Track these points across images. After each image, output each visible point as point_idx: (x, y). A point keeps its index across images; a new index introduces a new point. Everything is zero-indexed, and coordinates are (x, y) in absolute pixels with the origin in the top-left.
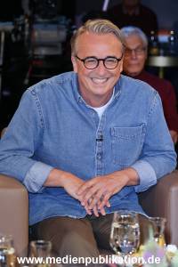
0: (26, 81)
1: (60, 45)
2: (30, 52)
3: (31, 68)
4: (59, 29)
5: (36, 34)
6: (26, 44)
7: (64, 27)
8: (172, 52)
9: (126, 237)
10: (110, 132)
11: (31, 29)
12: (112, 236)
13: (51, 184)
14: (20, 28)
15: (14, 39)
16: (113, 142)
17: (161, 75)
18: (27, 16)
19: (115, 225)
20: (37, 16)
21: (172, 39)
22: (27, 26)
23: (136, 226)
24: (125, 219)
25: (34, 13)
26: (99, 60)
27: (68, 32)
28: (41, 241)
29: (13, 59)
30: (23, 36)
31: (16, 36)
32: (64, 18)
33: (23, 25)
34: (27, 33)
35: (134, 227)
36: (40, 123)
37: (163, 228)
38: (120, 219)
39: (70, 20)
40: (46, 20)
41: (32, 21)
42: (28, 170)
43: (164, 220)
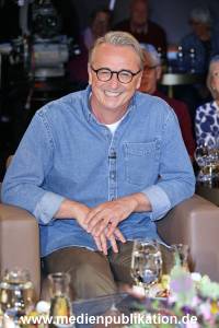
0: (28, 106)
1: (62, 66)
2: (30, 74)
3: (31, 92)
4: (60, 49)
5: (36, 55)
6: (25, 66)
7: (65, 46)
8: (181, 69)
9: (148, 266)
10: (123, 149)
11: (31, 50)
12: (133, 266)
13: (62, 215)
14: (18, 50)
15: (12, 61)
16: (127, 159)
17: (171, 94)
18: (25, 37)
19: (136, 253)
20: (36, 36)
21: (181, 55)
22: (26, 47)
23: (158, 254)
24: (146, 247)
25: (33, 33)
26: (112, 73)
27: (70, 52)
28: (60, 274)
29: (12, 83)
30: (22, 57)
31: (14, 58)
32: (65, 37)
33: (22, 47)
34: (26, 54)
35: (156, 255)
36: (49, 145)
37: (186, 255)
38: (141, 248)
39: (71, 39)
40: (47, 40)
41: (31, 42)
42: (39, 200)
43: (187, 247)
